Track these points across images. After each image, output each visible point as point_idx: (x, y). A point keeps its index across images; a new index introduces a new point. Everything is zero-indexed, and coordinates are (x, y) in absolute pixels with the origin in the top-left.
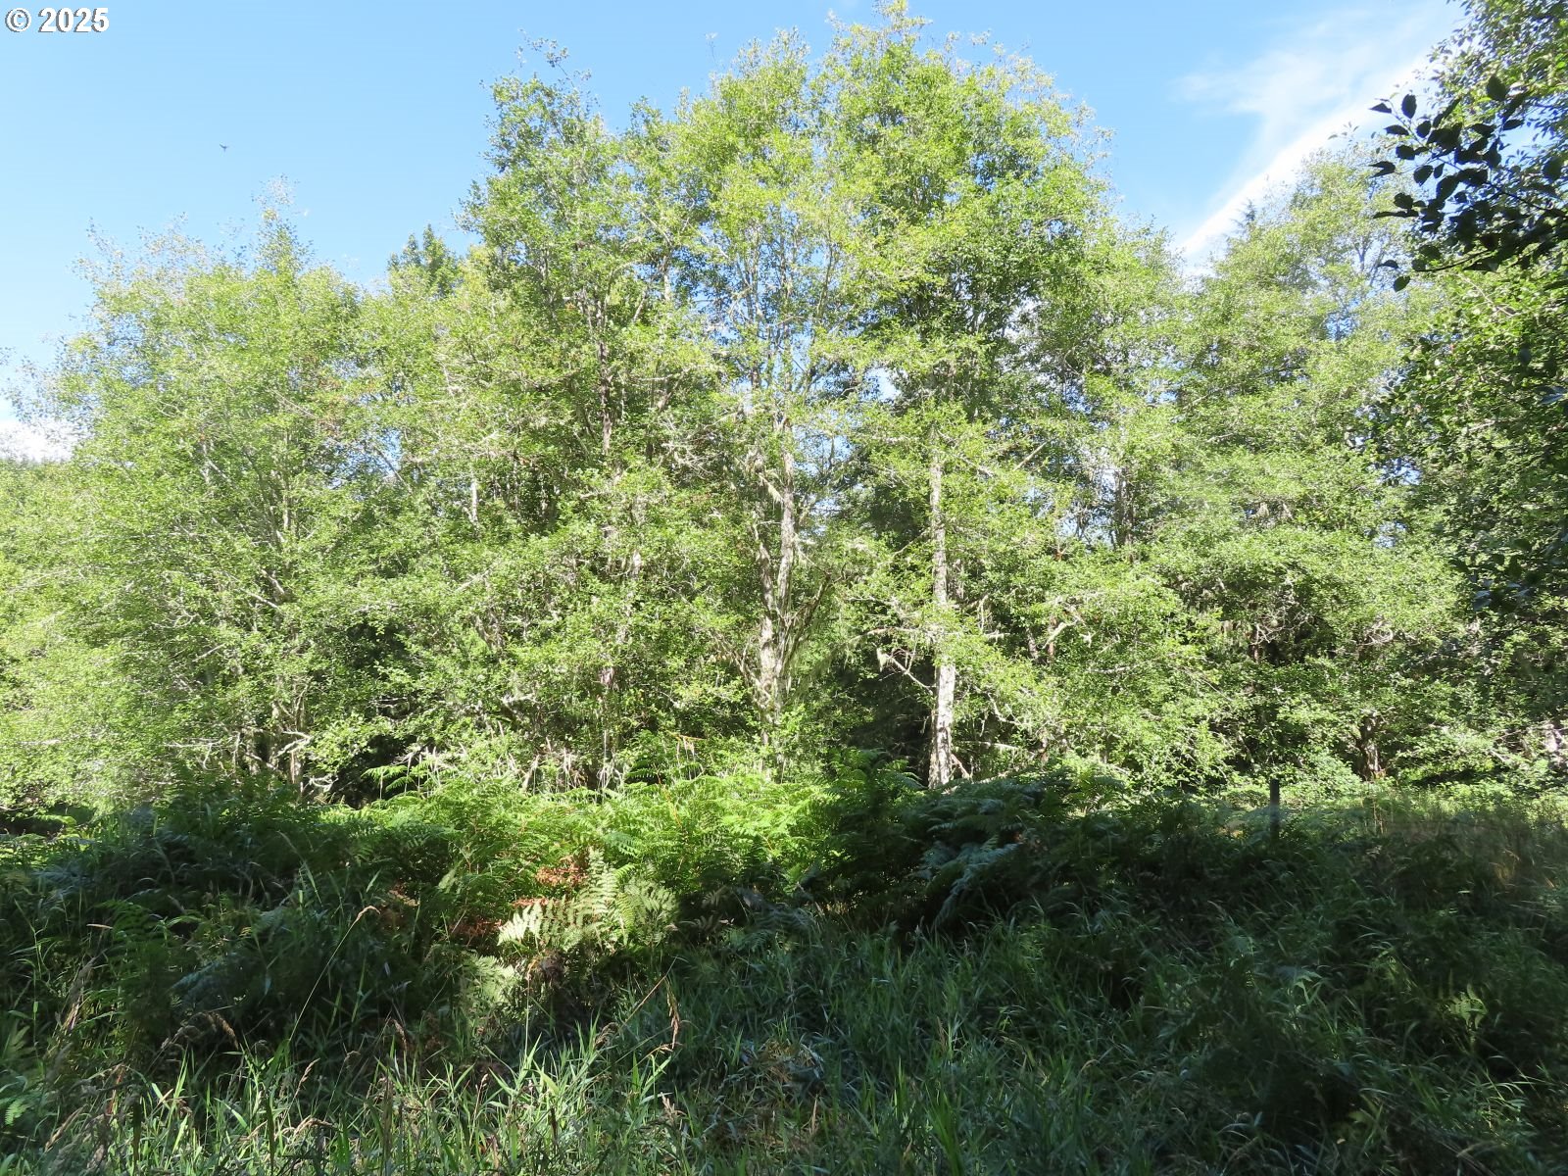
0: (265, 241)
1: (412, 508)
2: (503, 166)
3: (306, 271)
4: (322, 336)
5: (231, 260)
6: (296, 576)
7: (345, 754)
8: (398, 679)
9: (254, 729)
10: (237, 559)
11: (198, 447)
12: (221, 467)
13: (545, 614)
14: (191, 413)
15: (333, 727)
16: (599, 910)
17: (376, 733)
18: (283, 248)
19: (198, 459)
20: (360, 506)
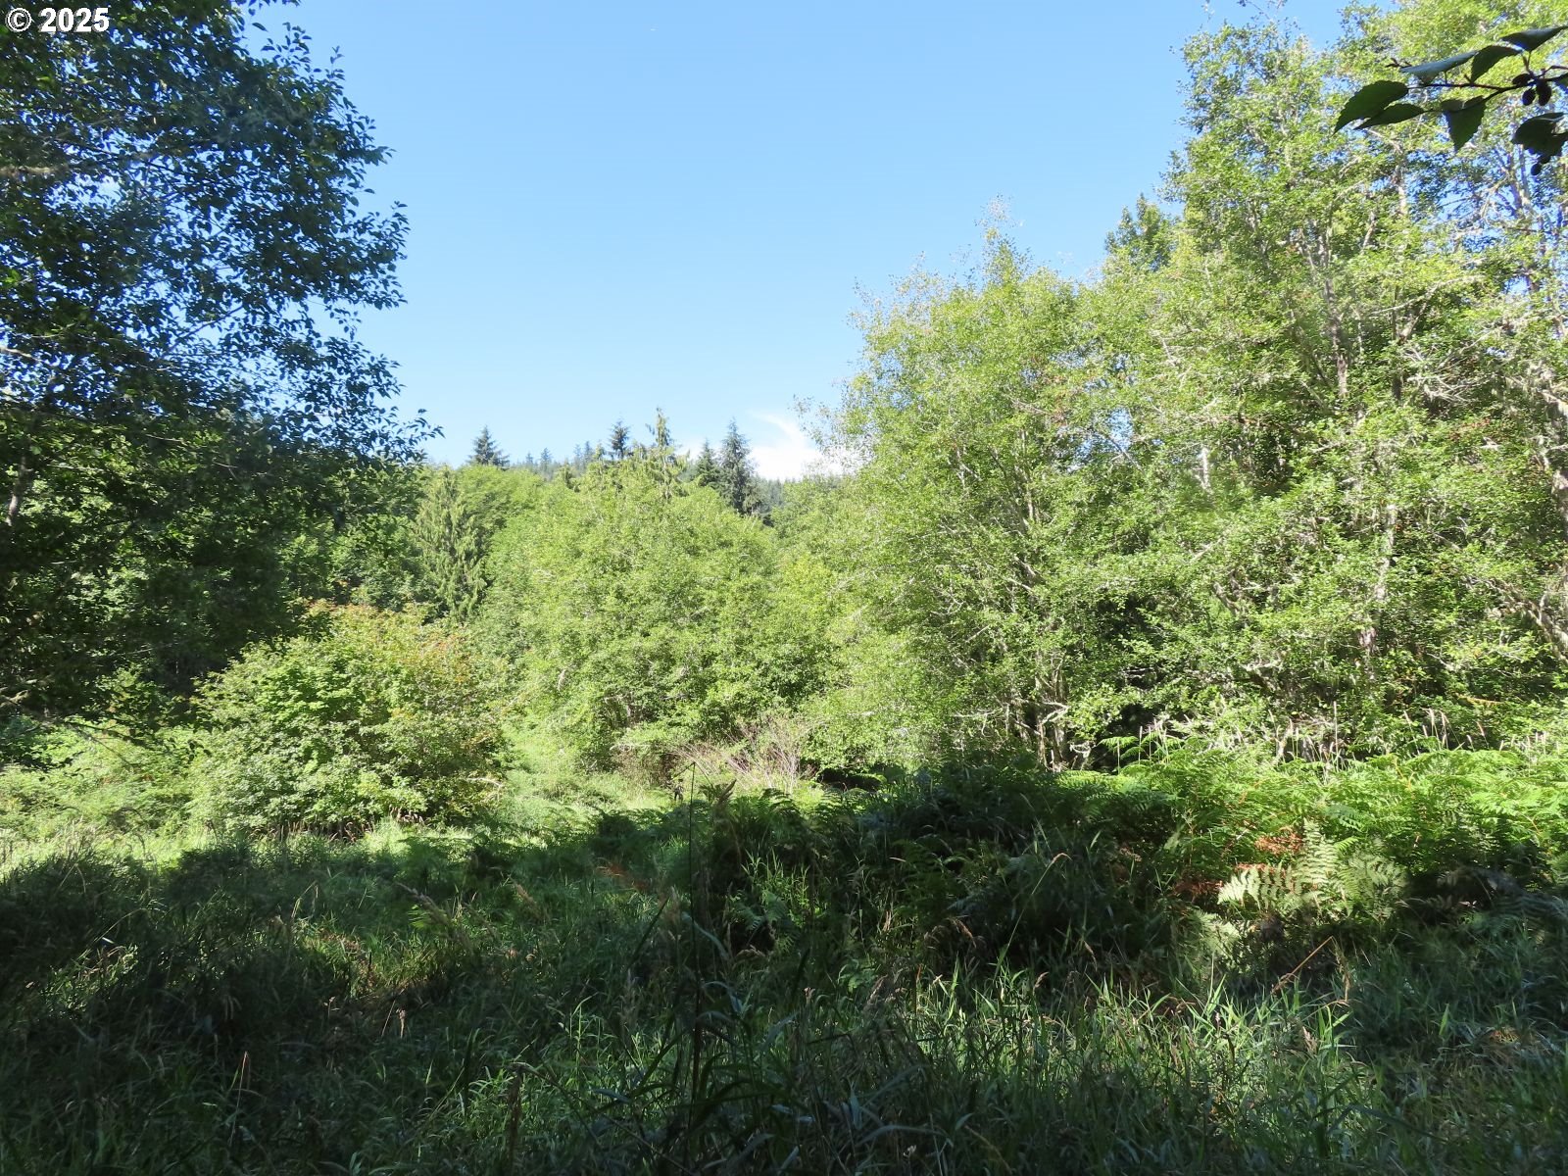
0: (989, 259)
1: (1141, 483)
2: (1200, 126)
3: (1027, 277)
4: (1044, 336)
5: (963, 285)
6: (1044, 558)
7: (1100, 722)
8: (1142, 651)
9: (1020, 700)
10: (992, 549)
11: (953, 454)
12: (973, 468)
13: (1284, 578)
14: (944, 427)
15: (1086, 697)
16: (1319, 880)
17: (1127, 702)
18: (1005, 259)
19: (955, 465)
20: (1093, 488)
